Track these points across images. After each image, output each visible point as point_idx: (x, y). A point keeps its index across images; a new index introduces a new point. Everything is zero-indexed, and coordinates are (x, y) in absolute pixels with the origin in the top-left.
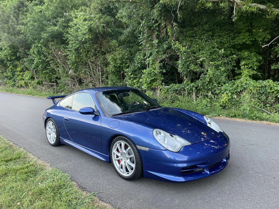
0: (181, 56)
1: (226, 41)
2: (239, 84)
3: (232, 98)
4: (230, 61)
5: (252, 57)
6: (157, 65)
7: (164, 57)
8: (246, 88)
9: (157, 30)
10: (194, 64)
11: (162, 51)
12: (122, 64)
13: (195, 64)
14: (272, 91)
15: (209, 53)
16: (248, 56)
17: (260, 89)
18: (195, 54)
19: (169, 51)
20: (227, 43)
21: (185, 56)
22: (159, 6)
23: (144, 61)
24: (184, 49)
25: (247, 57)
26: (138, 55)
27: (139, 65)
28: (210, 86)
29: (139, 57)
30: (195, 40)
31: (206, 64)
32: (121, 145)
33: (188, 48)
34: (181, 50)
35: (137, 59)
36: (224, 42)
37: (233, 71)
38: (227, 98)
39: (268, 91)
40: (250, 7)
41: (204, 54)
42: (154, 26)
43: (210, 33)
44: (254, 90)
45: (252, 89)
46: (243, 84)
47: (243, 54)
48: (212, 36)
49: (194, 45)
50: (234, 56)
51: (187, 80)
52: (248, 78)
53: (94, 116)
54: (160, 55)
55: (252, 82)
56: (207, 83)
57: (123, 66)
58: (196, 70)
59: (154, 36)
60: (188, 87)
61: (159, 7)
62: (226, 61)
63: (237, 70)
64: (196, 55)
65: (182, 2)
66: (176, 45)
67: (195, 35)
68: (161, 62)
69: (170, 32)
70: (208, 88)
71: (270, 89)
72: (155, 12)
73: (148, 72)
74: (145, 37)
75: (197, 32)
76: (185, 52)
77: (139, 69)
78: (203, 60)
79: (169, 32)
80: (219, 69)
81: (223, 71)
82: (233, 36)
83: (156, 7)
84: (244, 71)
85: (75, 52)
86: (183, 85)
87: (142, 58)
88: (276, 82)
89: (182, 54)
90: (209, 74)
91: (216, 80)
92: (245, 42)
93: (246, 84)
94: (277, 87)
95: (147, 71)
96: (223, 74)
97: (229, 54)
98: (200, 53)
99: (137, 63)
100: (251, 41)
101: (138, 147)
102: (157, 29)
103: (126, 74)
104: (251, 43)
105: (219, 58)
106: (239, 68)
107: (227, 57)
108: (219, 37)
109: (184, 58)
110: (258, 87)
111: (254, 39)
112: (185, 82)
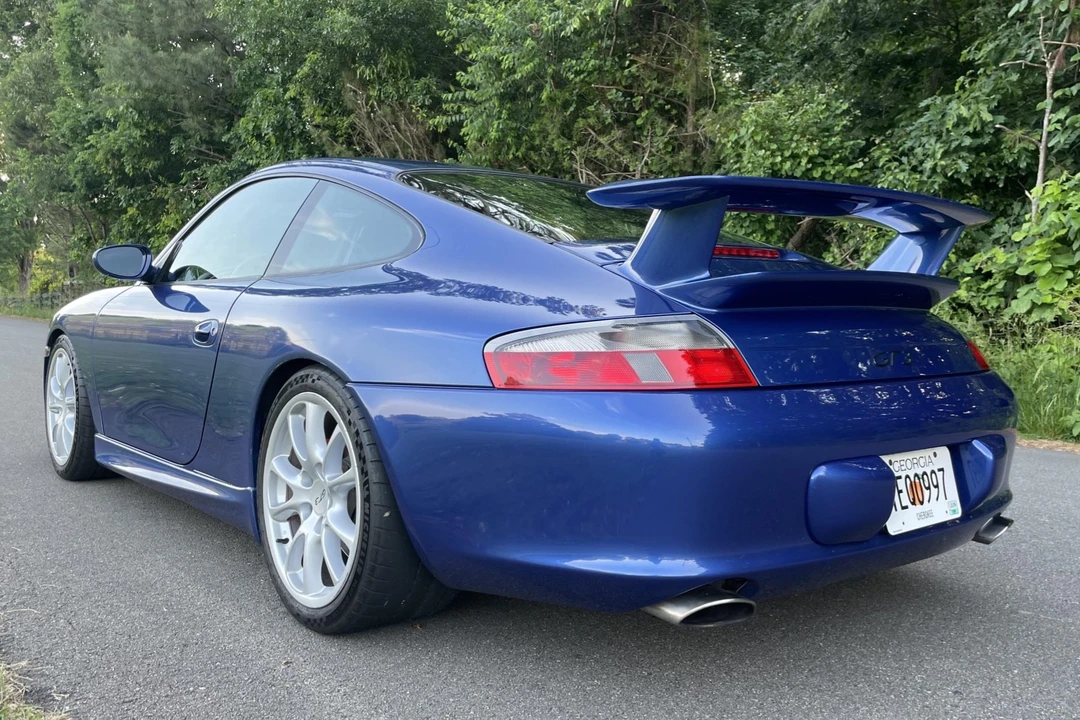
12: (823, 164)
27: (964, 167)
57: (824, 173)
85: (501, 105)
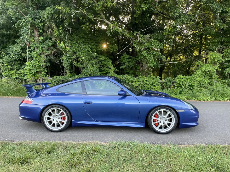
4: (99, 61)
11: (46, 47)
21: (70, 54)
24: (69, 49)
30: (73, 43)
50: (102, 58)
54: (45, 50)
59: (36, 33)
62: (96, 61)
69: (56, 33)
76: (69, 51)
82: (96, 45)
101: (178, 111)
105: (92, 59)
109: (68, 56)
111: (108, 49)
112: (68, 74)
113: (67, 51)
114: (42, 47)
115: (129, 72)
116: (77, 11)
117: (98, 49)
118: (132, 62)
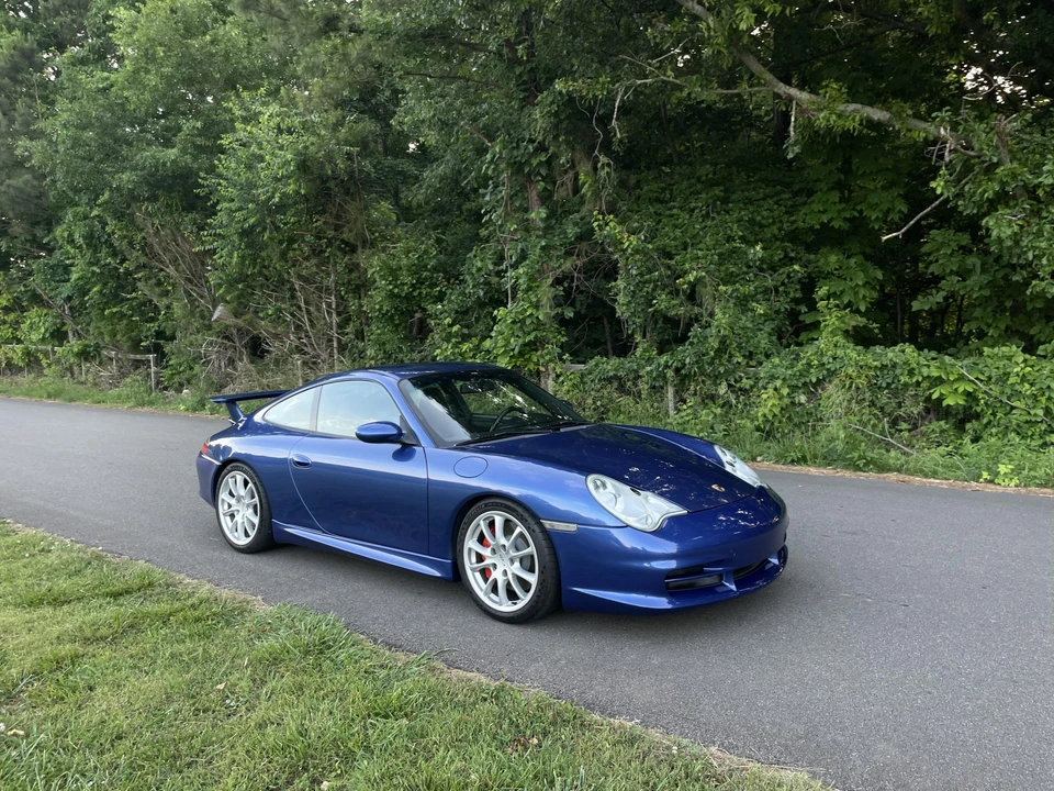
0: (626, 265)
1: (768, 218)
2: (812, 358)
3: (793, 403)
4: (783, 284)
5: (852, 271)
6: (546, 292)
7: (567, 265)
8: (836, 370)
9: (541, 176)
10: (667, 290)
11: (561, 245)
12: (419, 288)
13: (671, 293)
14: (914, 380)
15: (716, 257)
16: (841, 268)
17: (878, 373)
18: (671, 259)
19: (584, 246)
20: (773, 223)
21: (639, 264)
22: (550, 99)
23: (497, 279)
24: (635, 243)
25: (836, 269)
26: (475, 256)
27: (481, 293)
28: (722, 364)
29: (479, 264)
30: (668, 212)
31: (706, 293)
32: (492, 525)
33: (646, 237)
34: (622, 243)
35: (474, 271)
36: (763, 222)
37: (793, 315)
38: (776, 402)
39: (904, 379)
40: (840, 116)
41: (698, 258)
42: (535, 162)
43: (717, 191)
44: (859, 377)
45: (854, 374)
46: (825, 360)
47: (822, 261)
48: (725, 201)
49: (667, 229)
50: (796, 267)
51: (645, 345)
52: (840, 339)
53: (399, 446)
54: (554, 258)
55: (853, 352)
56: (712, 353)
57: (420, 293)
58: (674, 313)
59: (533, 195)
60: (648, 369)
61: (552, 103)
62: (770, 283)
63: (805, 313)
64: (673, 262)
65: (626, 93)
66: (608, 228)
67: (668, 196)
68: (558, 282)
69: (587, 186)
70: (714, 370)
71: (906, 372)
72: (538, 119)
73: (513, 315)
74: (502, 198)
75: (674, 188)
76: (636, 251)
77: (481, 304)
78: (696, 278)
79: (584, 184)
80: (749, 309)
81: (760, 314)
82: (790, 203)
83: (541, 102)
84: (828, 318)
85: (241, 240)
86: (633, 362)
87: (491, 267)
88: (926, 351)
89: (627, 259)
90: (717, 327)
91: (740, 347)
92: (829, 221)
93: (834, 359)
94: (928, 366)
95: (511, 312)
96: (761, 327)
97: (780, 260)
98: (688, 256)
99: (474, 286)
100: (845, 219)
101: (547, 524)
102: (543, 172)
103: (433, 322)
104: (846, 226)
105: (747, 273)
106: (812, 307)
107: (773, 269)
108: (745, 204)
109: (634, 272)
110: (870, 368)
111: (856, 214)
112: (639, 352)
113: (630, 250)
114: (543, 248)
115: (984, 328)
116: (639, 82)
117: (793, 223)
118: (983, 271)
